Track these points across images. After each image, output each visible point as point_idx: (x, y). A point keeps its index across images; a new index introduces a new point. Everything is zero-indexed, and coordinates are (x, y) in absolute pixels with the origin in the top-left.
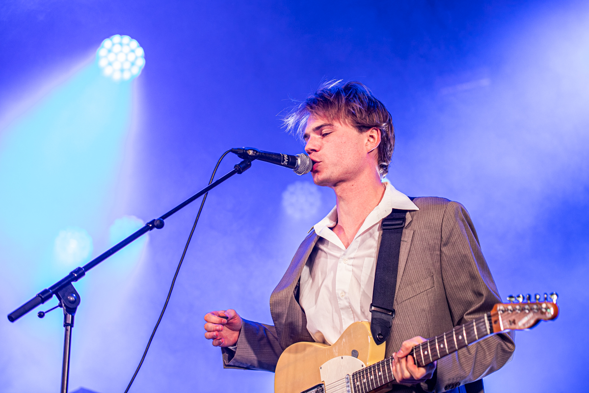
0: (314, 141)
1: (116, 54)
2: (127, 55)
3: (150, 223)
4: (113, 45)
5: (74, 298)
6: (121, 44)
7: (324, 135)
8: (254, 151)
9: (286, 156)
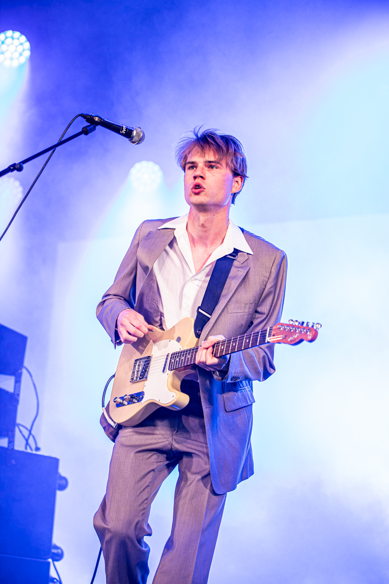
1: (8, 46)
2: (16, 47)
4: (6, 38)
6: (12, 38)
8: (99, 118)
9: (124, 127)
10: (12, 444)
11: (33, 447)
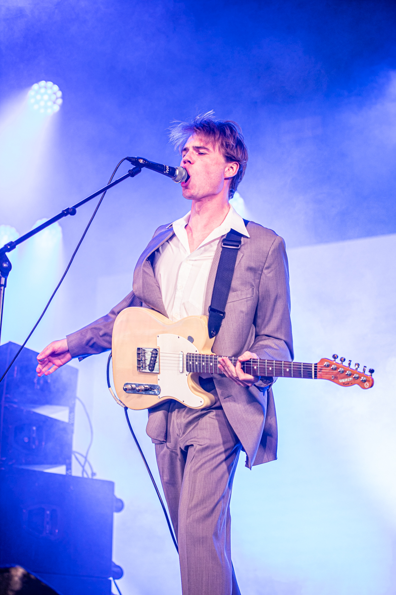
0: (192, 155)
1: (42, 95)
2: (50, 96)
3: (65, 210)
4: (40, 88)
5: (7, 265)
6: (46, 87)
7: (201, 154)
8: (144, 160)
9: (167, 167)
10: (69, 471)
11: (89, 473)
